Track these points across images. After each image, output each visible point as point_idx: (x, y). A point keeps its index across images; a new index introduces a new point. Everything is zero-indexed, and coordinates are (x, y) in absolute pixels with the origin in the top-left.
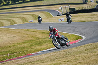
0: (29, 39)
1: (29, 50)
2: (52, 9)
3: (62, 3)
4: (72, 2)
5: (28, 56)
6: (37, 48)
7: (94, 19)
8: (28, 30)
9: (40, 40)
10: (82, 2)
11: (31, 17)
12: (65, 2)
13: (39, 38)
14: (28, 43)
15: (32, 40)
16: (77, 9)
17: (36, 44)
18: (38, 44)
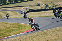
0: (3, 28)
1: (3, 35)
2: (18, 9)
3: (24, 5)
4: (31, 5)
5: (2, 39)
6: (8, 34)
7: (44, 15)
8: (2, 23)
9: (10, 29)
10: (37, 5)
11: (4, 14)
12: (26, 5)
13: (10, 28)
14: (3, 31)
15: (5, 29)
16: (33, 9)
17: (7, 32)
18: (9, 31)
